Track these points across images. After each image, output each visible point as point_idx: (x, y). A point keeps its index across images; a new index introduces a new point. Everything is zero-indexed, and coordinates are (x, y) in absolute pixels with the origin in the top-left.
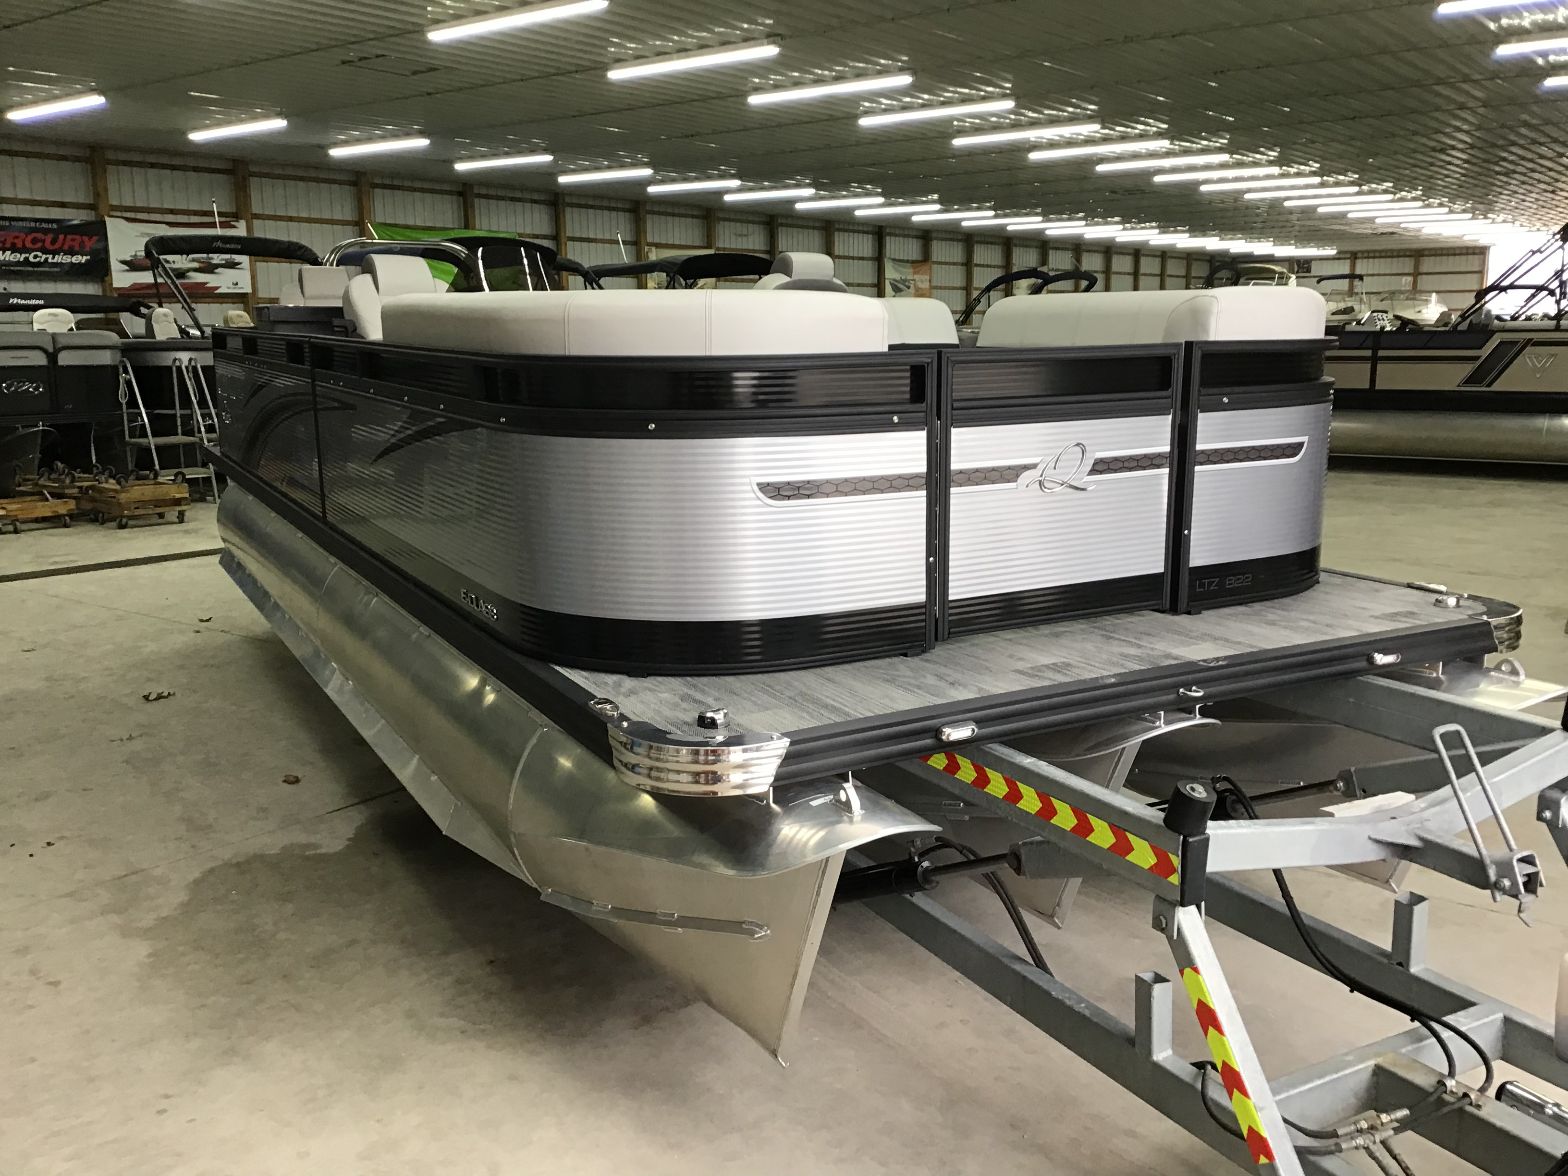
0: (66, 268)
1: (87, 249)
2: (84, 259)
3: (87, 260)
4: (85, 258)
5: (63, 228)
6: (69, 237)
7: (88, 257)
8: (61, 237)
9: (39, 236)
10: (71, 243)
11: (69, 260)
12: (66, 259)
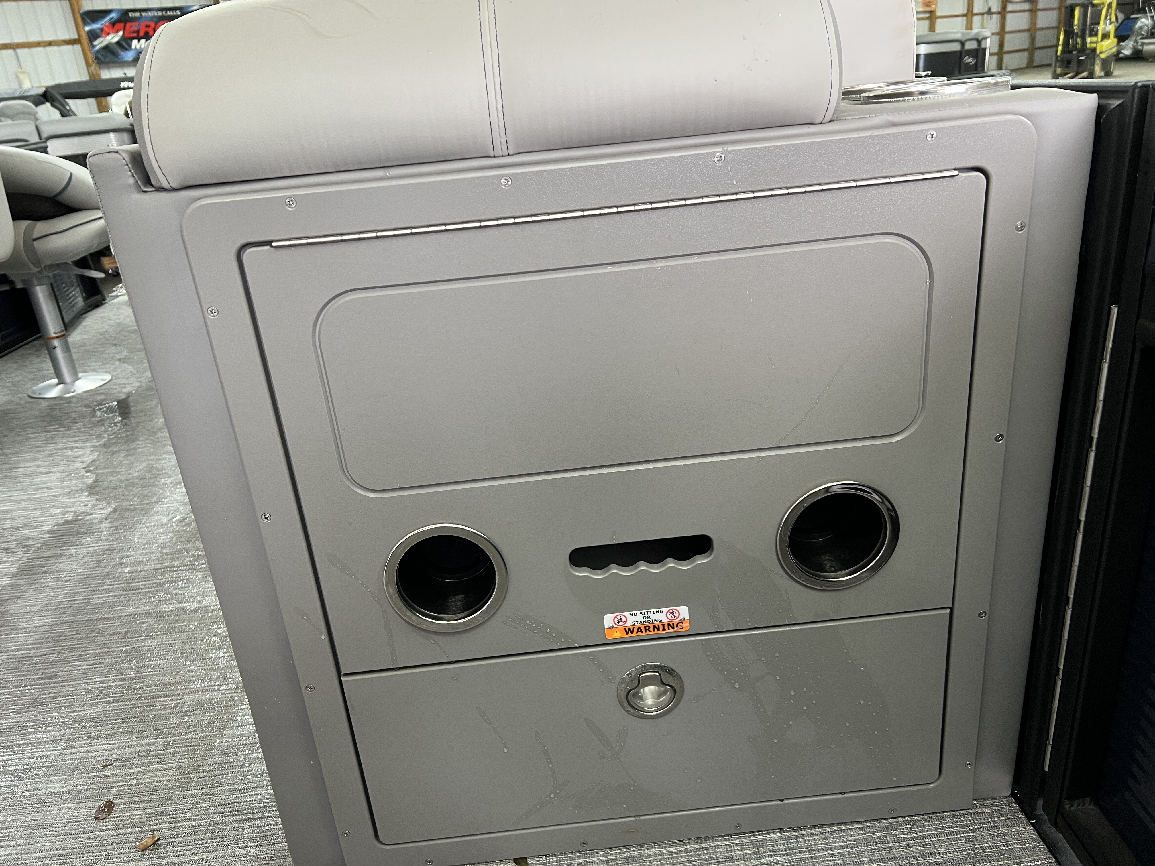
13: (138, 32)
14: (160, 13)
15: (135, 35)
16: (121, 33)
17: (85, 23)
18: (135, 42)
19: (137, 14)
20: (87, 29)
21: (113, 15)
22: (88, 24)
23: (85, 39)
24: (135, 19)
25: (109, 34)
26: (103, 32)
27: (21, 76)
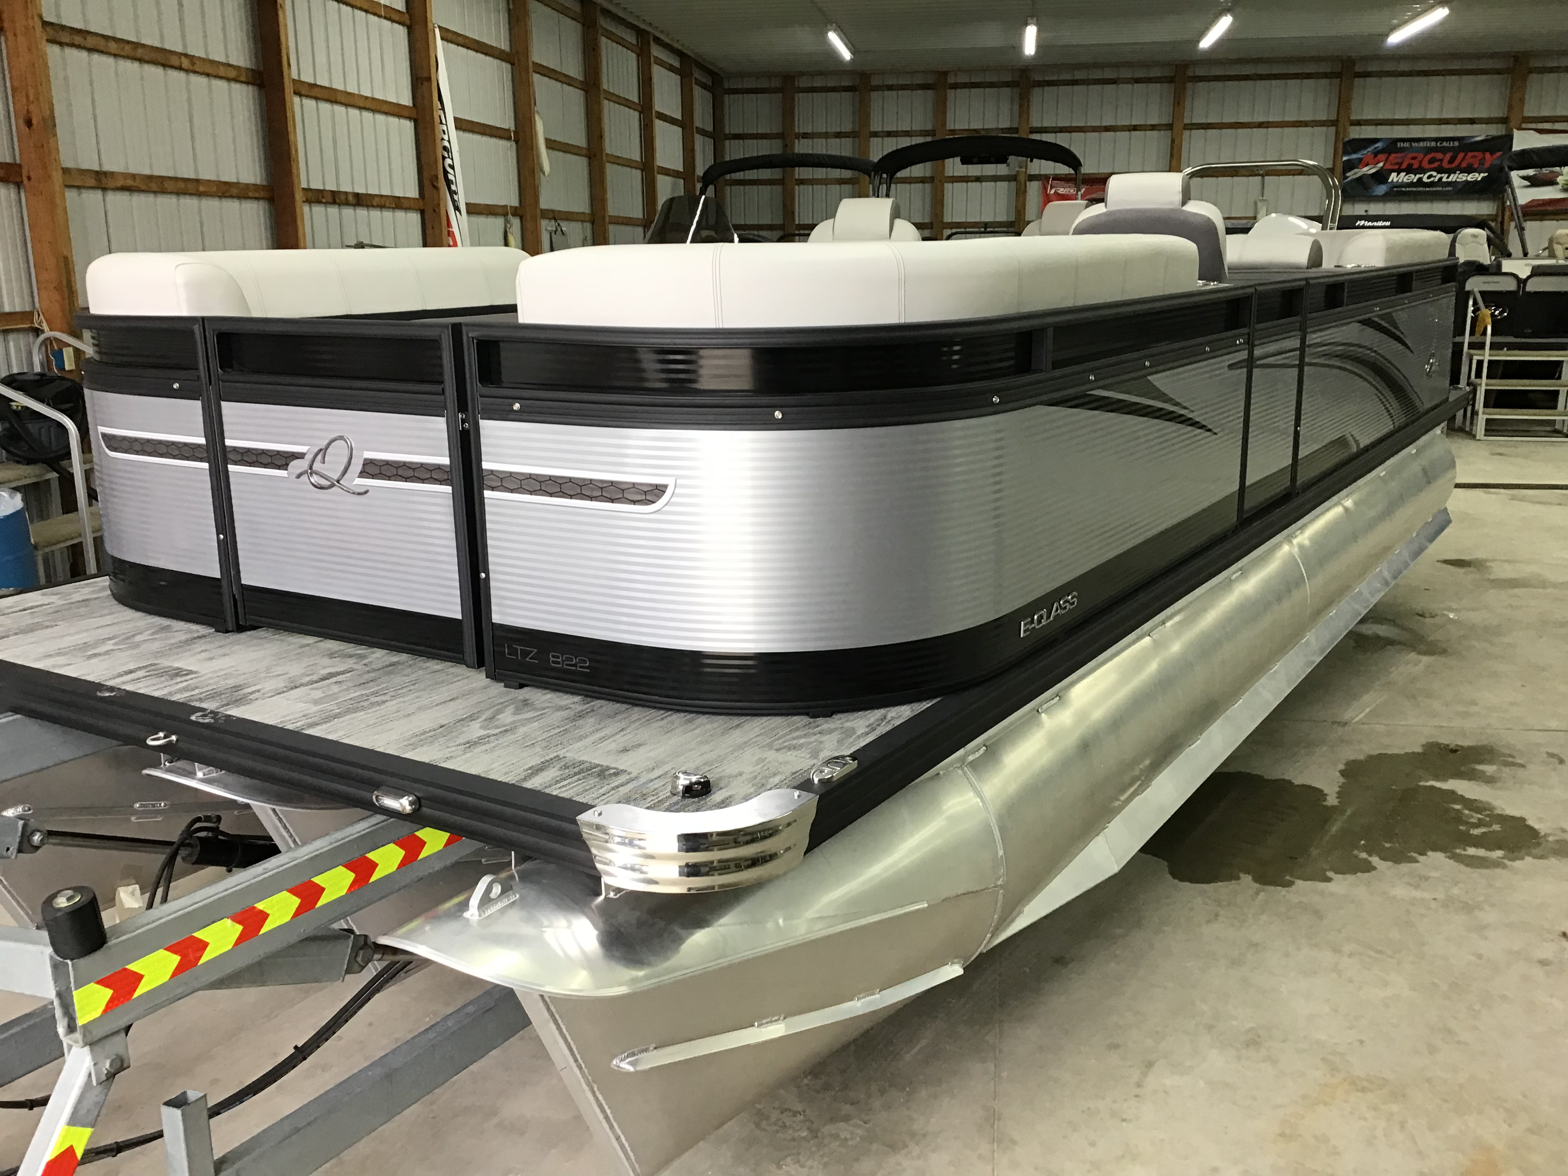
0: (1460, 186)
1: (1487, 165)
2: (1479, 177)
3: (1483, 178)
4: (1482, 175)
5: (1465, 145)
6: (1470, 154)
7: (1486, 174)
8: (1461, 155)
9: (1439, 156)
10: (1471, 161)
11: (1464, 179)
12: (1462, 177)
13: (1400, 164)
14: (1433, 144)
15: (1397, 167)
16: (1381, 164)
17: (1345, 153)
18: (1394, 175)
19: (1407, 145)
20: (1345, 158)
21: (1379, 145)
22: (1349, 154)
23: (1339, 169)
24: (1402, 150)
25: (1367, 165)
26: (1359, 163)
27: (1259, 204)
